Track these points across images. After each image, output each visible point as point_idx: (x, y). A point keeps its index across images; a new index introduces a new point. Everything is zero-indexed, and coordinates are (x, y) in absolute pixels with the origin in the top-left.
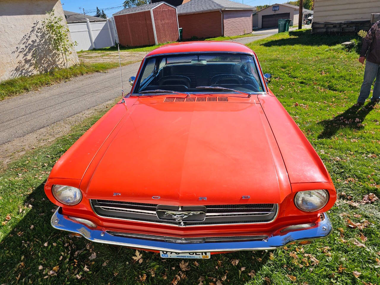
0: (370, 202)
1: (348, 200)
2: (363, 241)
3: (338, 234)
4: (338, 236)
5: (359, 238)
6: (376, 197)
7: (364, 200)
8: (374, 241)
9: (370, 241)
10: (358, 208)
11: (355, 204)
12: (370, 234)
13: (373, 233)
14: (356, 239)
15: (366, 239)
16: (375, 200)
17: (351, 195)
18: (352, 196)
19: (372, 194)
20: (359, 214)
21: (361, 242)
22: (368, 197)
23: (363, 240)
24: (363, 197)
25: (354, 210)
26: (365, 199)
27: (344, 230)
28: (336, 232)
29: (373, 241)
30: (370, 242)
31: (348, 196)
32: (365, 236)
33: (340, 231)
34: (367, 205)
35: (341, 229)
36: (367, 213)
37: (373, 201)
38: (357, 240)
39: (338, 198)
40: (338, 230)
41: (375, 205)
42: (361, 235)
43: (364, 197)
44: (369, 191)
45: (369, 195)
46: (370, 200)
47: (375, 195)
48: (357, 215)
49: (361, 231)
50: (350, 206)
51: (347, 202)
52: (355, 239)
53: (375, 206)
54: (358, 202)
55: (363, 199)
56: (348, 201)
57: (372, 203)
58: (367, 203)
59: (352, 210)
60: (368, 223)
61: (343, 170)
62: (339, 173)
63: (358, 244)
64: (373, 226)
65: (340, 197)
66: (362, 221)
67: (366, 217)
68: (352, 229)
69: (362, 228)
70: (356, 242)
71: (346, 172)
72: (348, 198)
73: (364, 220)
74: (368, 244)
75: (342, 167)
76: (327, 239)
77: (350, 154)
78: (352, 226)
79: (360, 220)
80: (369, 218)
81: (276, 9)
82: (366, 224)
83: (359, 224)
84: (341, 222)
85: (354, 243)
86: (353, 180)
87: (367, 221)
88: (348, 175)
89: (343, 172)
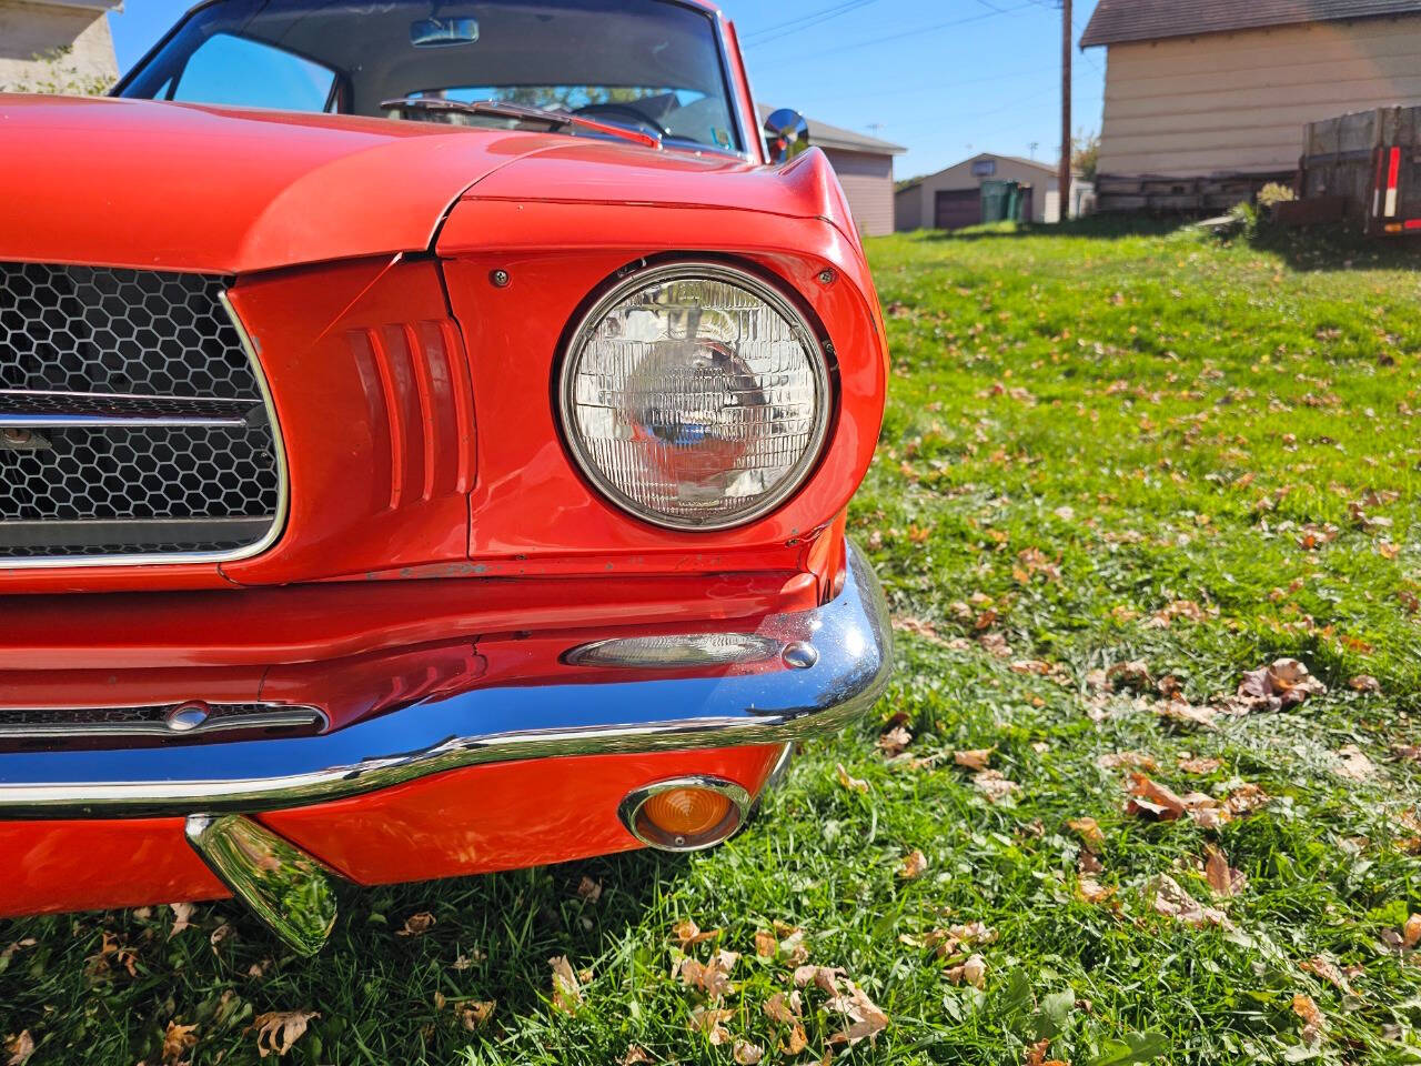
0: (1276, 700)
1: (1157, 695)
2: (1215, 895)
3: (1061, 850)
4: (1060, 866)
5: (1198, 873)
6: (1312, 679)
7: (1247, 694)
8: (1284, 893)
9: (1260, 893)
10: (1206, 733)
11: (1189, 713)
12: (1265, 850)
13: (1282, 848)
14: (1172, 882)
15: (1242, 879)
16: (1307, 695)
17: (1177, 672)
18: (1180, 679)
19: (1287, 661)
20: (1214, 757)
21: (1206, 900)
22: (1268, 678)
23: (1221, 886)
24: (1239, 681)
25: (1184, 739)
26: (1248, 686)
27: (1106, 829)
28: (1057, 841)
29: (1280, 893)
30: (1261, 897)
31: (1160, 677)
32: (1235, 864)
33: (1076, 837)
34: (1261, 716)
35: (1086, 827)
36: (1260, 755)
37: (1295, 696)
38: (1177, 889)
39: (1107, 690)
40: (1065, 831)
41: (1307, 717)
42: (1206, 859)
43: (1246, 679)
44: (1271, 649)
45: (1273, 669)
46: (1278, 692)
47: (1302, 668)
48: (1197, 761)
49: (1210, 835)
50: (1166, 720)
51: (1153, 708)
52: (1165, 878)
53: (1303, 721)
54: (1210, 704)
55: (1241, 690)
56: (1158, 703)
57: (1289, 706)
58: (1261, 708)
59: (1175, 740)
60: (1260, 801)
61: (1147, 576)
62: (1127, 590)
63: (1185, 910)
64: (1288, 809)
65: (1119, 685)
66: (1221, 787)
67: (1249, 768)
68: (1153, 825)
69: (1218, 819)
70: (1172, 901)
71: (1163, 579)
72: (1161, 686)
73: (1236, 781)
74: (1251, 913)
75: (1145, 567)
76: (987, 882)
77: (1195, 525)
78: (1157, 809)
79: (1212, 783)
80: (1264, 770)
81: (983, 169)
82: (1243, 804)
83: (1200, 797)
84: (1097, 790)
85: (1161, 904)
86: (1194, 612)
87: (1253, 787)
88: (1169, 593)
89: (1148, 582)
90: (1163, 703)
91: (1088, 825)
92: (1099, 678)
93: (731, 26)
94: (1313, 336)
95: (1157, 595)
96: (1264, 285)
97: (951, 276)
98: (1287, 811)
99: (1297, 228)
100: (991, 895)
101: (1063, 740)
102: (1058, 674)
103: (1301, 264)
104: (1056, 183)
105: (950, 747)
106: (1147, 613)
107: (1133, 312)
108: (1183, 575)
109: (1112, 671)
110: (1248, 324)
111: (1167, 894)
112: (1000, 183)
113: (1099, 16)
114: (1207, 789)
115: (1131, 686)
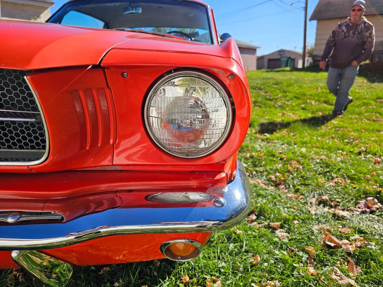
0: (368, 210)
1: (331, 207)
2: (351, 274)
3: (302, 257)
4: (302, 262)
5: (345, 267)
6: (379, 204)
7: (359, 208)
8: (374, 275)
9: (366, 274)
10: (347, 219)
11: (342, 213)
12: (367, 260)
13: (372, 260)
14: (337, 269)
15: (359, 269)
16: (378, 209)
17: (337, 200)
18: (338, 202)
19: (371, 198)
20: (349, 228)
21: (348, 276)
22: (366, 204)
23: (353, 271)
24: (356, 204)
25: (340, 221)
26: (359, 205)
27: (317, 251)
28: (301, 254)
29: (372, 275)
30: (366, 276)
31: (332, 201)
32: (357, 264)
33: (307, 252)
34: (364, 215)
35: (310, 250)
36: (364, 228)
37: (374, 209)
38: (339, 272)
39: (316, 205)
40: (303, 250)
41: (378, 216)
42: (348, 262)
43: (358, 203)
44: (367, 194)
45: (367, 200)
46: (368, 208)
47: (376, 201)
48: (344, 229)
49: (349, 254)
50: (334, 215)
51: (330, 211)
52: (335, 268)
53: (377, 217)
54: (348, 210)
55: (357, 206)
56: (332, 209)
57: (372, 212)
58: (363, 212)
59: (337, 221)
60: (364, 243)
61: (328, 170)
62: (322, 174)
63: (341, 279)
64: (373, 246)
65: (320, 203)
66: (352, 238)
67: (360, 232)
68: (331, 250)
69: (351, 249)
70: (337, 276)
71: (333, 171)
72: (333, 204)
73: (357, 236)
74: (363, 281)
75: (327, 167)
76: (279, 266)
77: (342, 155)
78: (332, 245)
79: (349, 236)
80: (365, 233)
81: (281, 53)
82: (359, 244)
83: (346, 241)
84: (313, 237)
85: (334, 277)
86: (342, 181)
87: (362, 238)
88: (335, 175)
89: (328, 172)
90: (333, 209)
91: (310, 249)
92: (314, 200)
93: (212, 10)
94: (375, 101)
95: (331, 176)
96: (360, 86)
97: (272, 82)
98: (373, 247)
99: (370, 71)
100: (280, 271)
101: (303, 220)
102: (301, 199)
103: (372, 80)
104: (301, 57)
105: (268, 221)
106: (328, 181)
107: (323, 93)
108: (339, 170)
109: (317, 199)
110: (356, 97)
111: (336, 273)
112: (286, 57)
113: (315, 12)
114: (348, 238)
115: (323, 203)
